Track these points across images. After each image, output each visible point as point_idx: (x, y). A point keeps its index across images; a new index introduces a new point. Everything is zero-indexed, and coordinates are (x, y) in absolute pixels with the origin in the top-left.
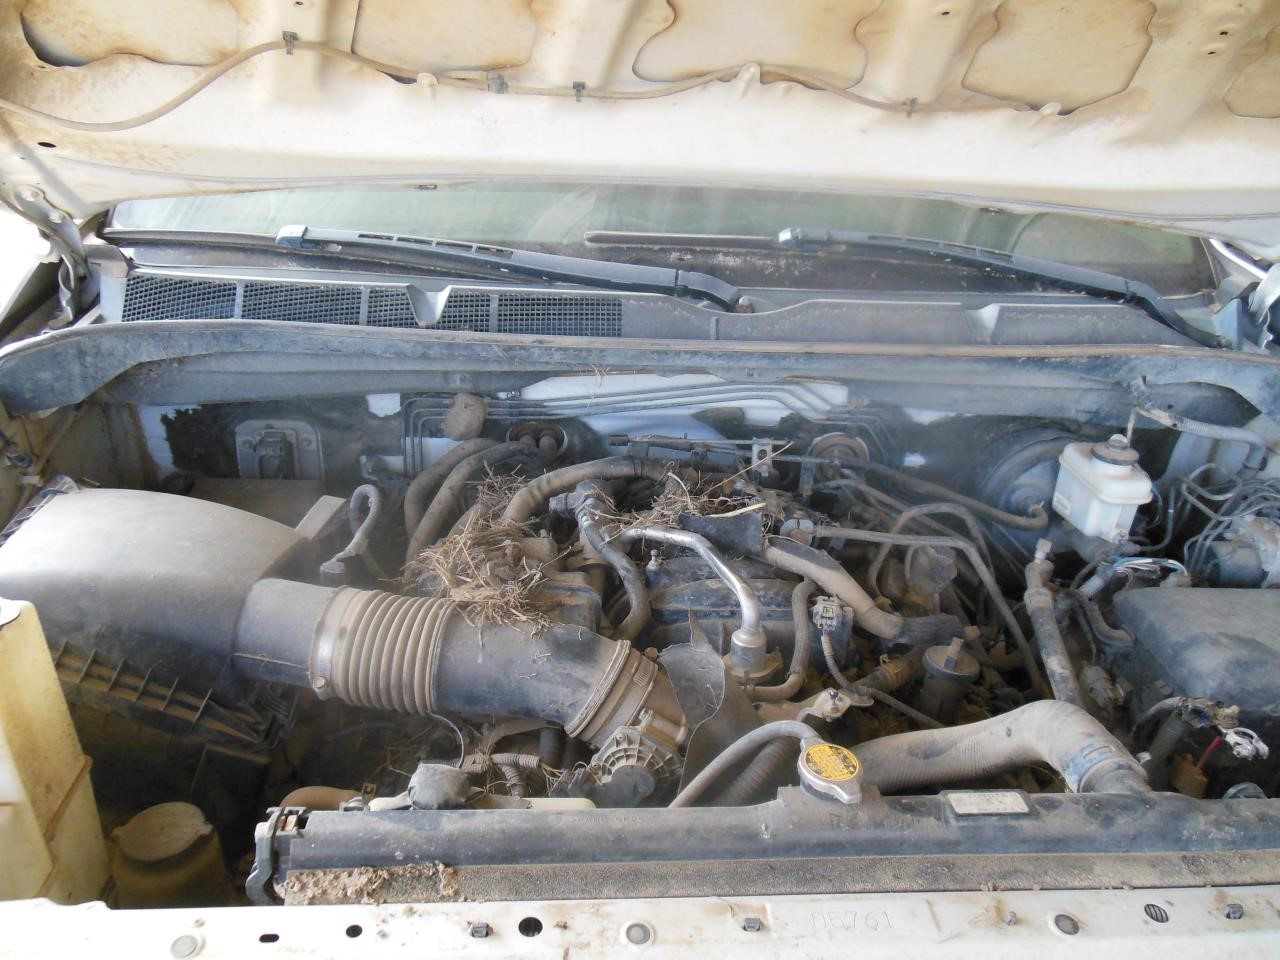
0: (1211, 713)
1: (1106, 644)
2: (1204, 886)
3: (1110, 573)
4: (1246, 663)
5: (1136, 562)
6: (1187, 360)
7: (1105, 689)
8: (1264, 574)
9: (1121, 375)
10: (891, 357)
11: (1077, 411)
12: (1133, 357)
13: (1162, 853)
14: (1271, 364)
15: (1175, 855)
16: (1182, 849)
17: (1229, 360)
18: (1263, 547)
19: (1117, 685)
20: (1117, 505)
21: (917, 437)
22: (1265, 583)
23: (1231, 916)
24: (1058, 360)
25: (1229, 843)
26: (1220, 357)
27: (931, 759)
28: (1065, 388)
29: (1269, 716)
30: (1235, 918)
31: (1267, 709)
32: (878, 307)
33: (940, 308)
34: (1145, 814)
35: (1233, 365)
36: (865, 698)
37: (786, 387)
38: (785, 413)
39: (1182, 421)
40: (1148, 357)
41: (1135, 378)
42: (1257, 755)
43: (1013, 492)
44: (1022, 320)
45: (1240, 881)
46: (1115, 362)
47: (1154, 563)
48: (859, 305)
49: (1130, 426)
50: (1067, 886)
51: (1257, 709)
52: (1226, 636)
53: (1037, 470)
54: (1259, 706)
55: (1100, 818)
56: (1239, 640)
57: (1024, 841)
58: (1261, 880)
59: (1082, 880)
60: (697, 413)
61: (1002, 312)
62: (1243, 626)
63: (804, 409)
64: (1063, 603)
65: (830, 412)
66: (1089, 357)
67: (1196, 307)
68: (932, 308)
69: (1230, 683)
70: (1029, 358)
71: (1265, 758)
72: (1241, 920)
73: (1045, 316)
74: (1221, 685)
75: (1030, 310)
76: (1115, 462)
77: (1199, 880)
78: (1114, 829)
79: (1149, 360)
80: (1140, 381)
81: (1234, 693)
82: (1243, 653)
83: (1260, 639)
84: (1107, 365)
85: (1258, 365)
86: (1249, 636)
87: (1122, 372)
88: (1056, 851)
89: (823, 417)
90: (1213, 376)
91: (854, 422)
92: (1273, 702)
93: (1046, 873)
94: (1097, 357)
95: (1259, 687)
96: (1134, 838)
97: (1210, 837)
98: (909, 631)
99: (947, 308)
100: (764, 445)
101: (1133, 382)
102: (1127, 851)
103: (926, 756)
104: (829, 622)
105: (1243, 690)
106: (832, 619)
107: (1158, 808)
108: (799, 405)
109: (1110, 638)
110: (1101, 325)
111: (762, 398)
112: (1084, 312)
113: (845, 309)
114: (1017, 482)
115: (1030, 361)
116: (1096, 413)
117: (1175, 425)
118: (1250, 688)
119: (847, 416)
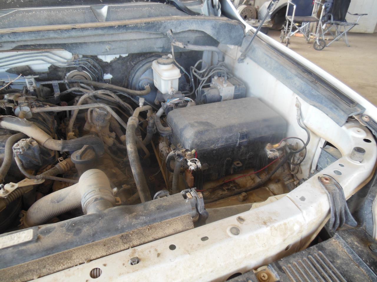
0: (184, 155)
1: (162, 134)
2: (128, 249)
3: (165, 106)
4: (202, 132)
5: (174, 100)
6: (183, 21)
7: (166, 150)
8: (221, 97)
9: (161, 30)
10: (54, 31)
11: (157, 48)
12: (163, 21)
13: (111, 237)
14: (213, 19)
15: (117, 236)
16: (121, 232)
17: (198, 19)
18: (219, 88)
19: (171, 147)
20: (169, 80)
21: (106, 67)
22: (222, 100)
23: (133, 263)
24: (132, 25)
25: (143, 224)
26: (195, 19)
27: (60, 202)
28: (147, 39)
29: (213, 149)
30: (135, 264)
31: (212, 147)
32: (51, 10)
33: (80, 9)
34: (98, 222)
35: (200, 21)
36: (40, 180)
37: (44, 54)
38: (49, 65)
39: (187, 45)
40: (169, 21)
41: (167, 31)
42: (197, 168)
43: (139, 82)
44: (118, 11)
45: (146, 241)
46: (157, 25)
47: (180, 99)
48: (41, 10)
49: (172, 50)
50: (55, 271)
51: (208, 148)
52: (197, 122)
53: (147, 73)
54: (209, 146)
55: (74, 231)
56: (202, 123)
57: (32, 254)
58: (157, 238)
59: (64, 265)
60: (8, 70)
61: (109, 9)
62: (204, 118)
63: (56, 63)
64: (152, 121)
65: (67, 62)
66: (145, 23)
67: (196, 5)
68: (77, 9)
69: (196, 141)
70: (119, 26)
71: (201, 168)
72: (139, 264)
73: (128, 9)
74: (193, 142)
75: (121, 7)
76: (164, 64)
77: (126, 246)
78: (82, 234)
79: (170, 23)
80: (170, 32)
81: (198, 144)
82: (201, 128)
83: (209, 121)
84: (154, 26)
85: (208, 20)
86: (205, 121)
87: (161, 29)
88: (53, 253)
89: (66, 65)
90: (194, 27)
91: (77, 65)
92: (214, 144)
93: (45, 267)
94: (149, 23)
95: (207, 140)
96: (94, 235)
97: (133, 224)
98: (67, 146)
99: (83, 9)
100: (29, 78)
101: (167, 32)
102: (93, 241)
103: (58, 202)
104: (18, 151)
105: (201, 142)
106: (20, 149)
107: (105, 218)
108: (52, 61)
109: (163, 131)
110: (152, 11)
111: (33, 60)
112: (145, 6)
113: (34, 12)
114: (141, 78)
115: (120, 27)
116: (163, 47)
117: (185, 47)
118: (203, 141)
119: (74, 63)
